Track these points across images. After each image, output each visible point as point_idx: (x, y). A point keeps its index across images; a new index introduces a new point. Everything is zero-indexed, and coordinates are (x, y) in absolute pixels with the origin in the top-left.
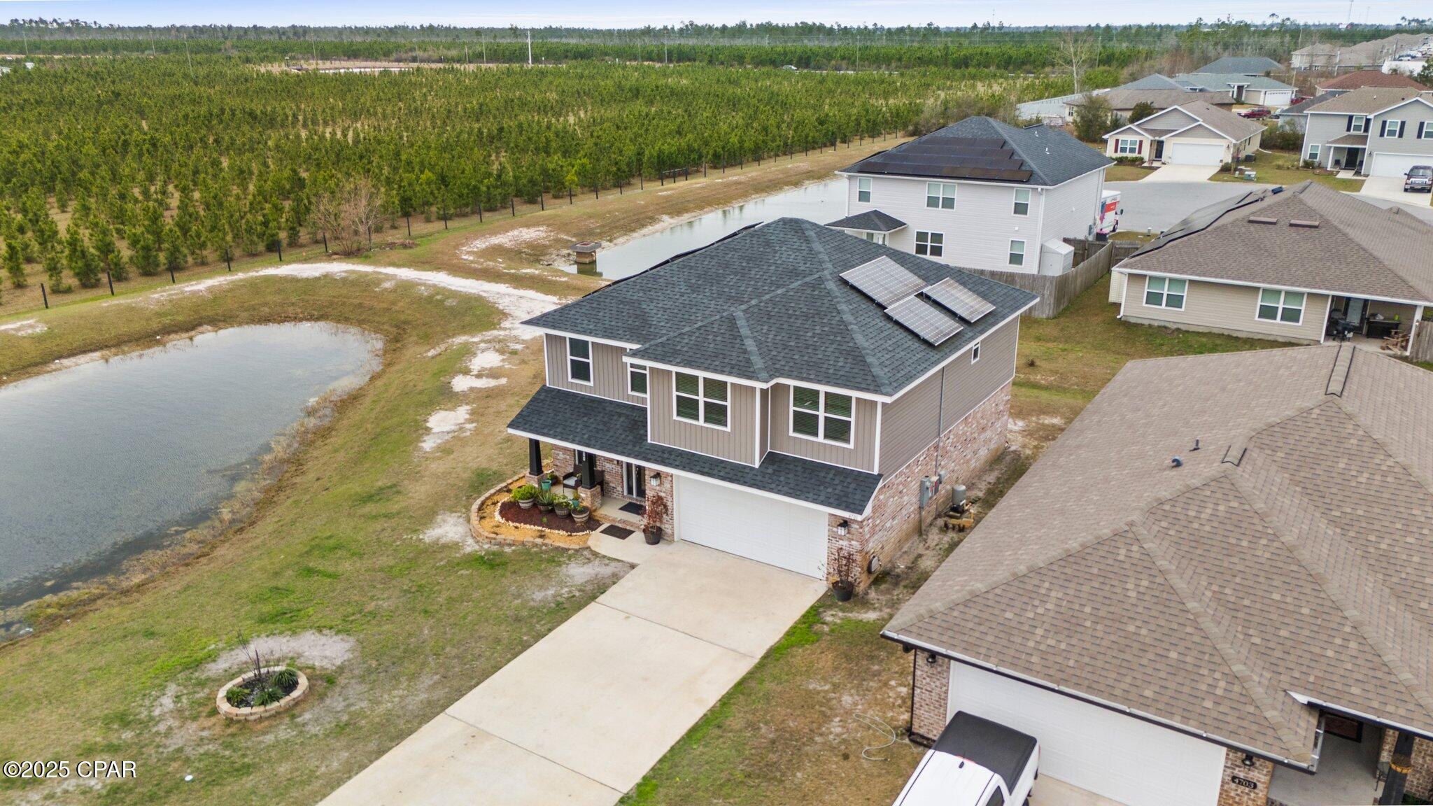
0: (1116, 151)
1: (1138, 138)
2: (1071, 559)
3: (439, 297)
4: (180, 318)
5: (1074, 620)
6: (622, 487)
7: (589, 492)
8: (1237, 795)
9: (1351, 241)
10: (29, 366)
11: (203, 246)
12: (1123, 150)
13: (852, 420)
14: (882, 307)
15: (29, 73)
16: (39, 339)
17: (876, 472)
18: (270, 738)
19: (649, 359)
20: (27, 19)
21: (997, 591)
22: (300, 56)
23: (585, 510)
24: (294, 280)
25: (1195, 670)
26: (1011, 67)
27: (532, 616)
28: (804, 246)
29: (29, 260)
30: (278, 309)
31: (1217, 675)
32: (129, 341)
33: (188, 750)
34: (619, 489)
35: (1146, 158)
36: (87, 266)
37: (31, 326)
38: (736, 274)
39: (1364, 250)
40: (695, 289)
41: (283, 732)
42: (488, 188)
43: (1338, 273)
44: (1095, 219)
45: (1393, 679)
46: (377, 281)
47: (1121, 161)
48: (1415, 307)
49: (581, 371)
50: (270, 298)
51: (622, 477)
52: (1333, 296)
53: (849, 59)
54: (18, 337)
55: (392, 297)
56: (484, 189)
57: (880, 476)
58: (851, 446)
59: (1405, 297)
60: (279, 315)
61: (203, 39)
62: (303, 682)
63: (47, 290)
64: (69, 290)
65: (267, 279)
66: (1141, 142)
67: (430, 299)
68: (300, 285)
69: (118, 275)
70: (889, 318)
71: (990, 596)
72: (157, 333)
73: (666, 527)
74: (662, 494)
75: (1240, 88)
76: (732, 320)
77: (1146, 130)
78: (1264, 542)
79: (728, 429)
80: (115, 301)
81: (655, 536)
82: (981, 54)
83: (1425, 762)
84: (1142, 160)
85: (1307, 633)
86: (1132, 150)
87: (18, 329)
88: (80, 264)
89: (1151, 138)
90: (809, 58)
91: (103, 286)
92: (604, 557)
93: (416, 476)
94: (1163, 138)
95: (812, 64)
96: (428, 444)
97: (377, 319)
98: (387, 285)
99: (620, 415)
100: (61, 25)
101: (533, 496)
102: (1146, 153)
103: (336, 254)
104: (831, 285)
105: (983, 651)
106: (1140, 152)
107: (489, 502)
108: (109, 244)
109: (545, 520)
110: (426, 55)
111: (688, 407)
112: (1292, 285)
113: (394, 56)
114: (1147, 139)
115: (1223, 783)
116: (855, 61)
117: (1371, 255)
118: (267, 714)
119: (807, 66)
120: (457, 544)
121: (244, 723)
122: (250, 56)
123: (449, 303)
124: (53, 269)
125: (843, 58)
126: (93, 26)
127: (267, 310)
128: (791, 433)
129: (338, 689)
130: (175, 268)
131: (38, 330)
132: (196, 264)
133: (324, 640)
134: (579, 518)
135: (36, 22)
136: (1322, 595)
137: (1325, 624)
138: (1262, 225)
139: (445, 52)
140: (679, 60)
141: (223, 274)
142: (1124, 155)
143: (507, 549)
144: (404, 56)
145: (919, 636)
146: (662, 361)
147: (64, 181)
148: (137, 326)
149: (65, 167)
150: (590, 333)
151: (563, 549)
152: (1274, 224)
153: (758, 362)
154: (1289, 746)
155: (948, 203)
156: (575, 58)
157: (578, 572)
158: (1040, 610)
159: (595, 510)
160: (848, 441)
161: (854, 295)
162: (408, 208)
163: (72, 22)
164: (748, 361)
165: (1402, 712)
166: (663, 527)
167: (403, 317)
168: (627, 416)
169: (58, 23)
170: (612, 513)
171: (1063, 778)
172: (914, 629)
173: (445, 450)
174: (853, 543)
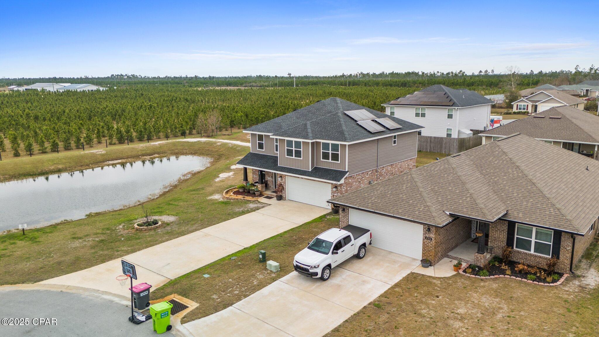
0: (517, 109)
1: (526, 104)
2: (389, 180)
3: (235, 147)
4: (148, 152)
5: (385, 195)
6: (273, 186)
7: (261, 185)
8: (427, 243)
9: (573, 123)
10: (99, 162)
11: (159, 132)
12: (520, 109)
13: (339, 153)
14: (356, 121)
15: (114, 89)
16: (103, 155)
17: (347, 170)
18: (147, 234)
19: (278, 136)
20: (117, 74)
21: (364, 189)
22: (210, 85)
23: (259, 191)
24: (188, 142)
25: (416, 205)
26: (492, 86)
27: (233, 214)
28: (335, 105)
29: (104, 136)
30: (181, 151)
31: (422, 206)
32: (131, 157)
33: (124, 235)
34: (272, 186)
35: (530, 112)
36: (121, 136)
37: (101, 151)
38: (312, 114)
39: (577, 126)
40: (298, 118)
41: (152, 233)
42: (262, 118)
43: (565, 134)
44: (487, 125)
45: (477, 206)
46: (215, 143)
47: (519, 113)
48: (595, 145)
49: (261, 146)
50: (179, 147)
51: (273, 182)
52: (564, 143)
53: (423, 84)
54: (97, 154)
55: (219, 147)
56: (260, 118)
57: (348, 171)
58: (339, 162)
59: (590, 142)
60: (181, 152)
61: (176, 81)
62: (160, 223)
63: (108, 143)
64: (115, 144)
65: (179, 142)
66: (528, 105)
67: (232, 148)
68: (189, 144)
69: (131, 140)
70: (358, 124)
71: (362, 190)
72: (140, 156)
73: (284, 195)
74: (282, 183)
75: (587, 91)
76: (306, 125)
77: (530, 101)
78: (452, 175)
79: (302, 159)
80: (128, 146)
81: (280, 198)
82: (480, 81)
83: (501, 244)
84: (528, 113)
85: (456, 197)
86: (524, 109)
87: (97, 152)
88: (119, 135)
89: (532, 104)
90: (406, 83)
91: (126, 143)
92: (262, 203)
93: (211, 186)
94: (537, 104)
95: (407, 86)
96: (217, 180)
97: (213, 154)
98: (219, 144)
99: (271, 159)
100: (128, 77)
101: (243, 187)
102: (530, 110)
103: (204, 136)
104: (340, 114)
105: (355, 203)
106: (527, 109)
107: (231, 191)
108: (129, 130)
109: (246, 194)
110: (256, 84)
111: (290, 153)
112: (547, 138)
113: (244, 85)
114: (530, 104)
115: (423, 240)
116: (425, 84)
117: (579, 127)
118: (148, 229)
119: (405, 86)
120: (217, 199)
121: (141, 230)
122: (192, 85)
123: (237, 149)
124: (111, 137)
125: (420, 83)
126: (139, 77)
127: (177, 151)
128: (322, 160)
129: (170, 226)
130: (149, 139)
131: (103, 152)
132: (157, 138)
133: (169, 217)
134: (257, 193)
135: (120, 75)
136: (464, 187)
137: (462, 194)
138: (539, 118)
139: (263, 83)
140: (353, 85)
141: (165, 140)
142: (520, 111)
143: (232, 201)
144: (248, 85)
145: (338, 201)
146: (282, 136)
147: (119, 115)
148: (134, 153)
149: (120, 111)
150: (263, 132)
151: (249, 200)
152: (544, 118)
153: (310, 135)
154: (436, 221)
155: (423, 115)
156: (312, 85)
157: (252, 206)
158: (376, 193)
159: (263, 192)
160: (338, 161)
161: (348, 118)
162: (232, 124)
163: (132, 75)
164: (307, 135)
165: (477, 214)
166: (282, 195)
167: (222, 153)
168: (273, 159)
169: (127, 76)
170: (268, 193)
171: (383, 248)
172: (337, 199)
173: (222, 181)
174: (339, 194)
